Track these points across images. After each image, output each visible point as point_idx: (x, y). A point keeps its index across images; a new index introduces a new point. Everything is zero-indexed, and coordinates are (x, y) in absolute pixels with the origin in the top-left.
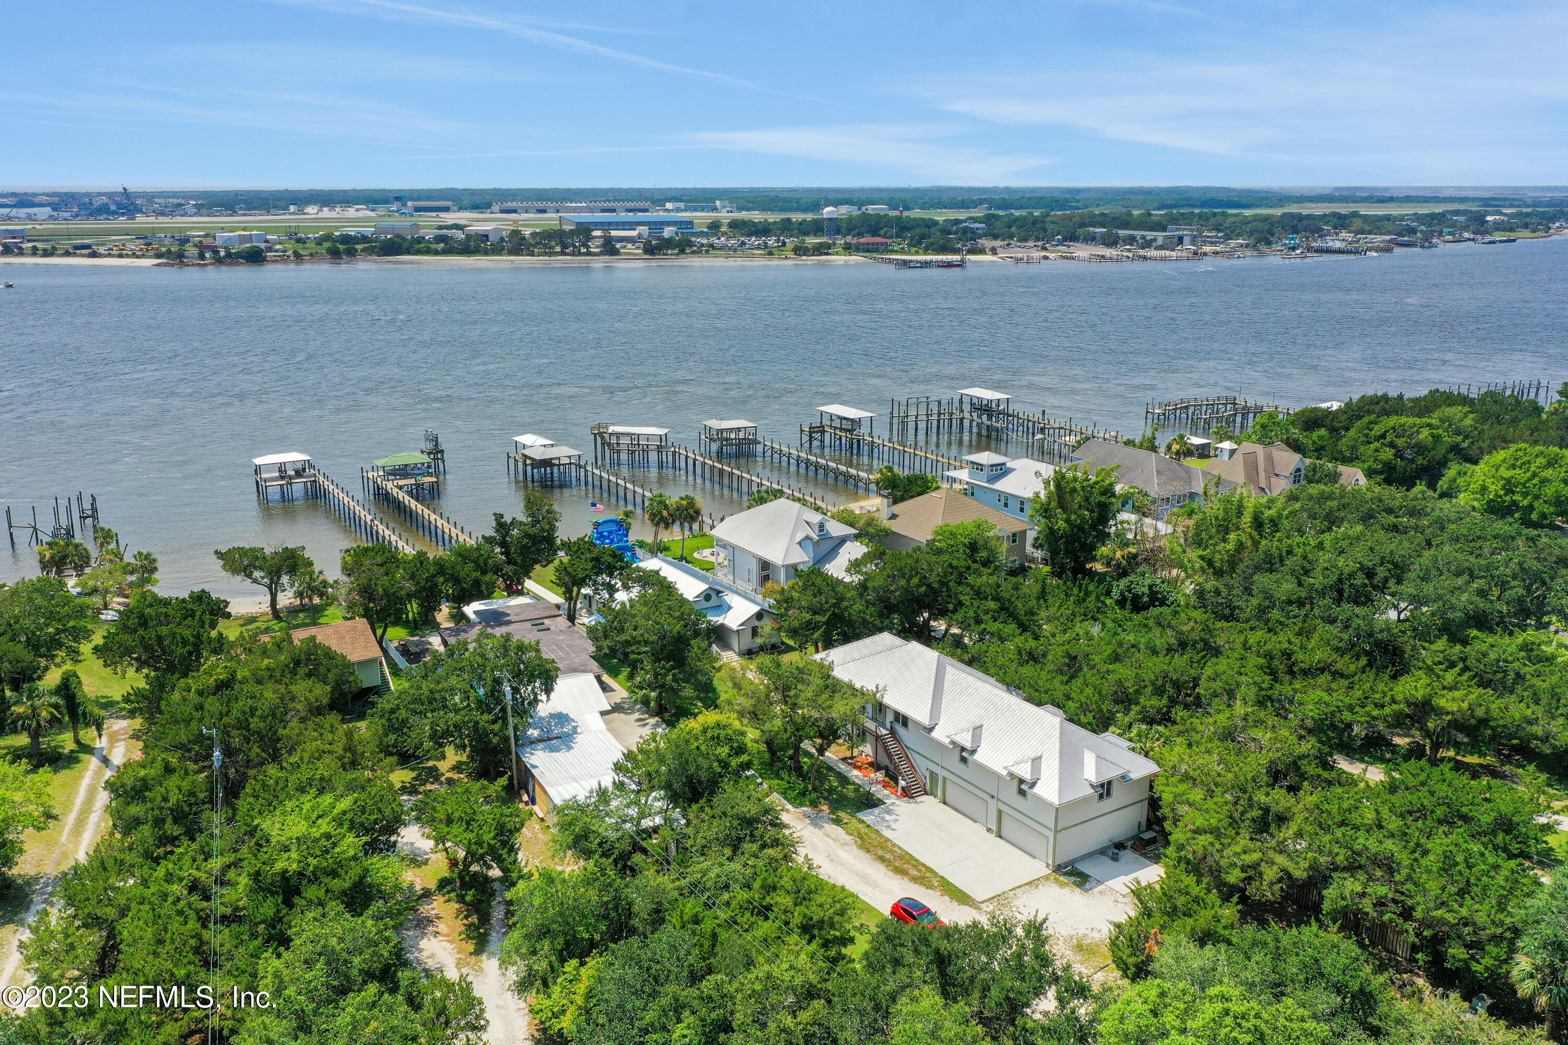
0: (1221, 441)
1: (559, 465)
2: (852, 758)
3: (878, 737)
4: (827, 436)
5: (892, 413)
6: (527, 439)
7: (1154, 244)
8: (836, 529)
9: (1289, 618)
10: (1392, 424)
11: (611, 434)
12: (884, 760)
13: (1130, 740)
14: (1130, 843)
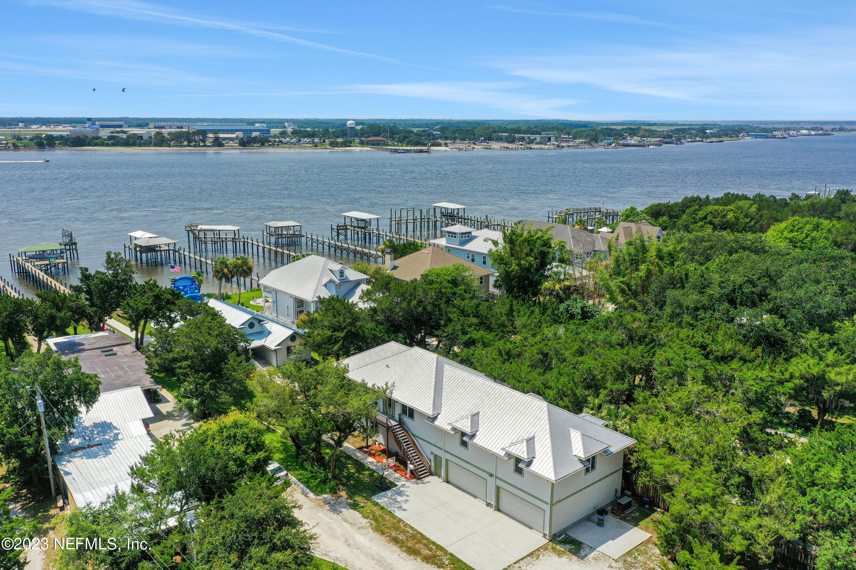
0: (601, 228)
1: (161, 251)
2: (368, 447)
3: (388, 428)
4: (349, 232)
5: (391, 218)
6: (138, 234)
7: (535, 141)
8: (352, 275)
9: (697, 320)
10: (710, 210)
11: (199, 231)
12: (394, 448)
13: (602, 418)
14: (609, 508)
